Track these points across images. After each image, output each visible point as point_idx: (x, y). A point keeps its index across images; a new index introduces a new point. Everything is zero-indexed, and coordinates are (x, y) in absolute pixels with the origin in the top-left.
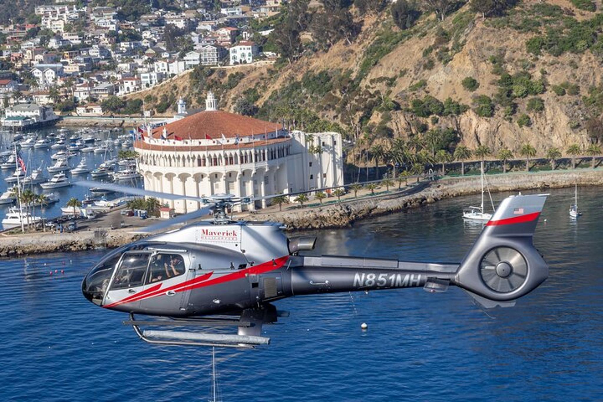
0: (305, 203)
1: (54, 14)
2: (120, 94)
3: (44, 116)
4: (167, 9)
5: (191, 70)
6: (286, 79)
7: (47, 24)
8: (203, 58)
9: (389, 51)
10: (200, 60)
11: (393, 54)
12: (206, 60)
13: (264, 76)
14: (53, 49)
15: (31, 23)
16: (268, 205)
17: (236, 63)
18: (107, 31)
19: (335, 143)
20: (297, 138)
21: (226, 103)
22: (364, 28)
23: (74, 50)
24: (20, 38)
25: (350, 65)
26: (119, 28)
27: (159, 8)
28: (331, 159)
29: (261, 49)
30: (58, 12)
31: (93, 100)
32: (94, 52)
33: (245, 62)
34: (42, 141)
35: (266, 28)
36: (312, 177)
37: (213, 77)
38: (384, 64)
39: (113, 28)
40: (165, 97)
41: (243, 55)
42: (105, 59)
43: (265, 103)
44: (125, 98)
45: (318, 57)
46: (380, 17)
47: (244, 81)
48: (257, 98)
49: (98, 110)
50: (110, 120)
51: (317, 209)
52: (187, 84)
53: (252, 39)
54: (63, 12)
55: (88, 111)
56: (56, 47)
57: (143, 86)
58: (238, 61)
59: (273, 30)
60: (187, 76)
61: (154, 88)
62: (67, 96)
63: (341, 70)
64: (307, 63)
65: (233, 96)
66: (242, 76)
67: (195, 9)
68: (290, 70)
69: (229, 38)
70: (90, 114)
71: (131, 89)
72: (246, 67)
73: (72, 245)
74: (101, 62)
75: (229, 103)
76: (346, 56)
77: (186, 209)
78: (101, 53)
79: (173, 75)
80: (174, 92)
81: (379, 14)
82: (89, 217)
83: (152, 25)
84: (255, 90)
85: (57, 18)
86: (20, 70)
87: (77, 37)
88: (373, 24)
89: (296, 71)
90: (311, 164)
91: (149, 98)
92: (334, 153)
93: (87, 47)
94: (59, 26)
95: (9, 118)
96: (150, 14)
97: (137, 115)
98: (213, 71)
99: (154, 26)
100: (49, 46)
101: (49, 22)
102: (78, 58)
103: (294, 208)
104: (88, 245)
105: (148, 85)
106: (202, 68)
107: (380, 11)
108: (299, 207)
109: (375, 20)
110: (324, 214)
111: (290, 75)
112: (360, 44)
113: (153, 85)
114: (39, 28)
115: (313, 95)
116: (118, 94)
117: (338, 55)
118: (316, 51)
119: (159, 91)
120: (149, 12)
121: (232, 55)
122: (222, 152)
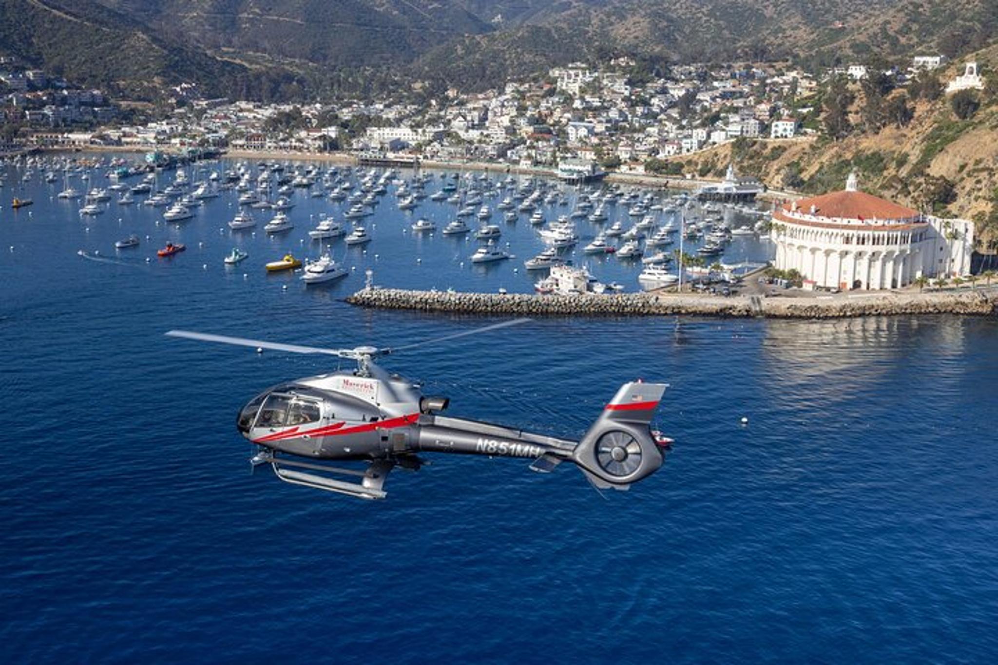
0: (944, 287)
1: (569, 77)
2: (661, 156)
3: (594, 171)
4: (667, 79)
5: (733, 140)
6: (833, 157)
7: (561, 85)
8: (744, 129)
9: (954, 139)
10: (742, 131)
11: (960, 143)
12: (747, 132)
13: (806, 151)
14: (577, 109)
15: (548, 83)
16: (903, 285)
17: (777, 137)
18: (622, 96)
19: (967, 230)
20: (932, 224)
21: (768, 173)
22: (916, 115)
23: (597, 111)
24: (538, 96)
25: (903, 148)
26: (631, 94)
27: (660, 78)
28: (961, 246)
29: (800, 126)
30: (573, 76)
31: (635, 160)
32: (613, 114)
33: (786, 137)
34: (609, 196)
35: (804, 107)
36: (941, 261)
37: (755, 148)
38: (950, 151)
39: (627, 93)
40: (706, 163)
41: (785, 130)
42: (623, 121)
43: (812, 177)
44: (666, 160)
45: (867, 138)
46: (933, 105)
47: (786, 155)
48: (801, 171)
49: (641, 169)
50: (654, 180)
51: (956, 294)
52: (728, 151)
53: (791, 116)
54: (577, 75)
55: (631, 169)
56: (580, 107)
57: (684, 151)
58: (779, 135)
59: (812, 109)
60: (729, 146)
61: (695, 154)
62: (608, 154)
63: (894, 152)
64: (855, 143)
65: (775, 167)
66: (785, 149)
67: (691, 80)
68: (836, 149)
69: (768, 113)
70: (633, 172)
71: (672, 152)
72: (787, 142)
73: (730, 309)
74: (621, 124)
75: (772, 174)
76: (900, 139)
77: (825, 282)
78: (620, 116)
79: (714, 143)
80: (715, 159)
81: (933, 102)
82: (732, 282)
83: (657, 92)
84: (798, 164)
85: (571, 81)
86: (553, 125)
87: (598, 100)
88: (927, 112)
89: (844, 149)
90: (941, 249)
91: (689, 162)
92: (965, 240)
93: (607, 109)
94: (574, 88)
95: (562, 170)
96: (653, 82)
97: (678, 176)
98: (755, 143)
99: (660, 93)
100: (574, 106)
101: (564, 84)
102: (601, 119)
103: (932, 291)
104: (747, 311)
105: (688, 150)
106: (745, 139)
107: (933, 99)
108: (937, 290)
109: (929, 107)
110: (964, 299)
111: (837, 152)
112: (912, 129)
113: (693, 151)
114: (555, 89)
115: (866, 173)
116: (658, 156)
117: (890, 138)
118: (864, 132)
119: (700, 156)
120: (652, 80)
121: (773, 129)
122: (871, 233)
